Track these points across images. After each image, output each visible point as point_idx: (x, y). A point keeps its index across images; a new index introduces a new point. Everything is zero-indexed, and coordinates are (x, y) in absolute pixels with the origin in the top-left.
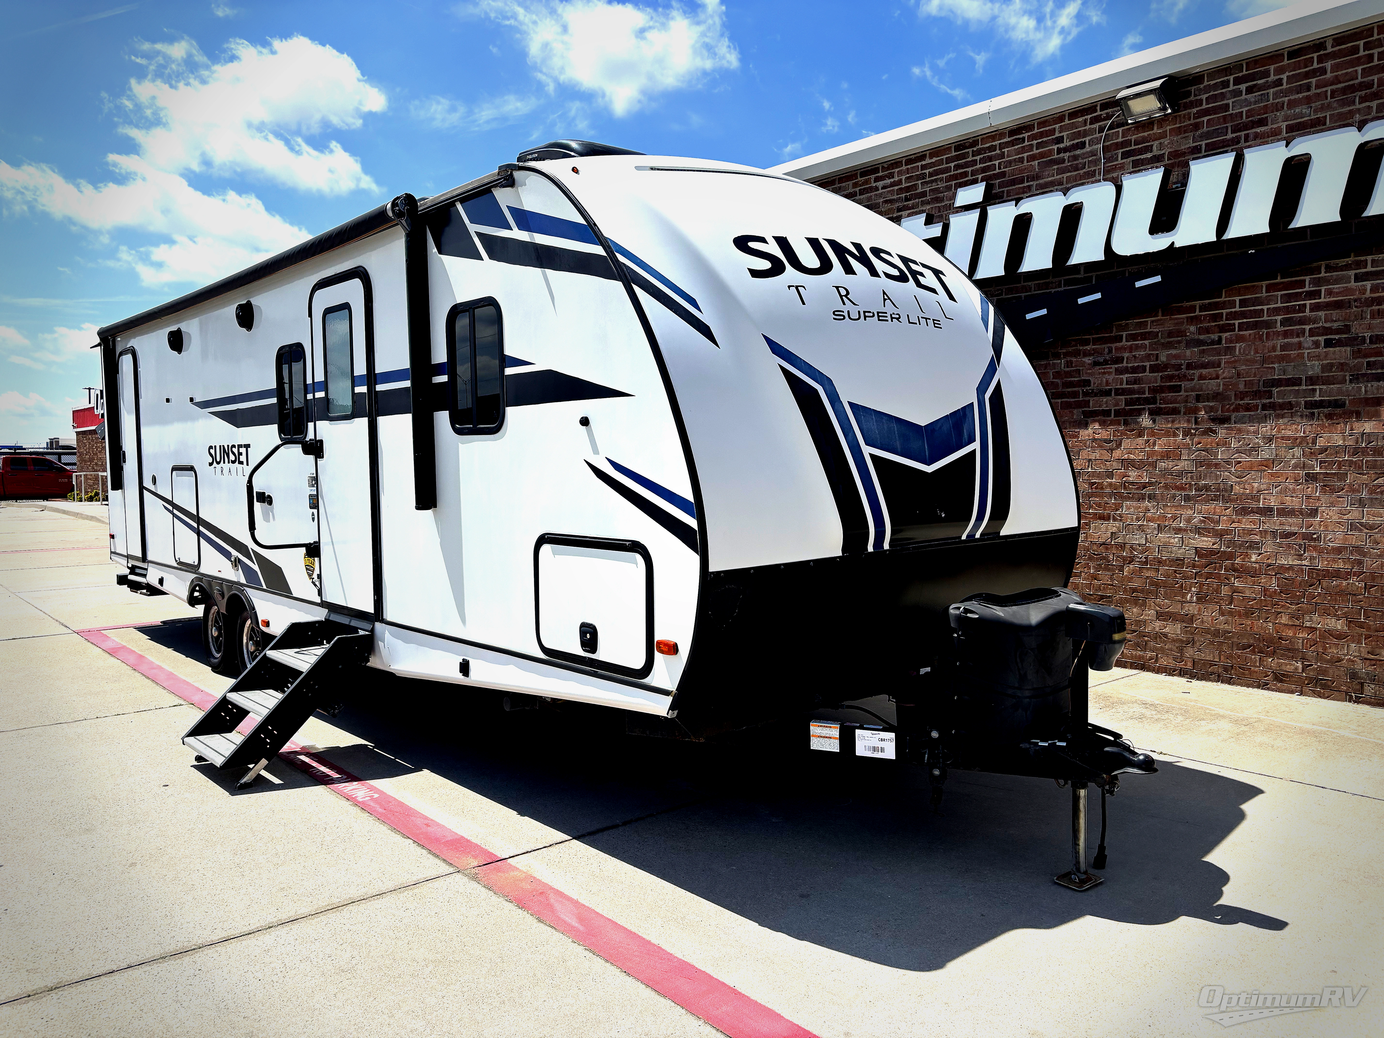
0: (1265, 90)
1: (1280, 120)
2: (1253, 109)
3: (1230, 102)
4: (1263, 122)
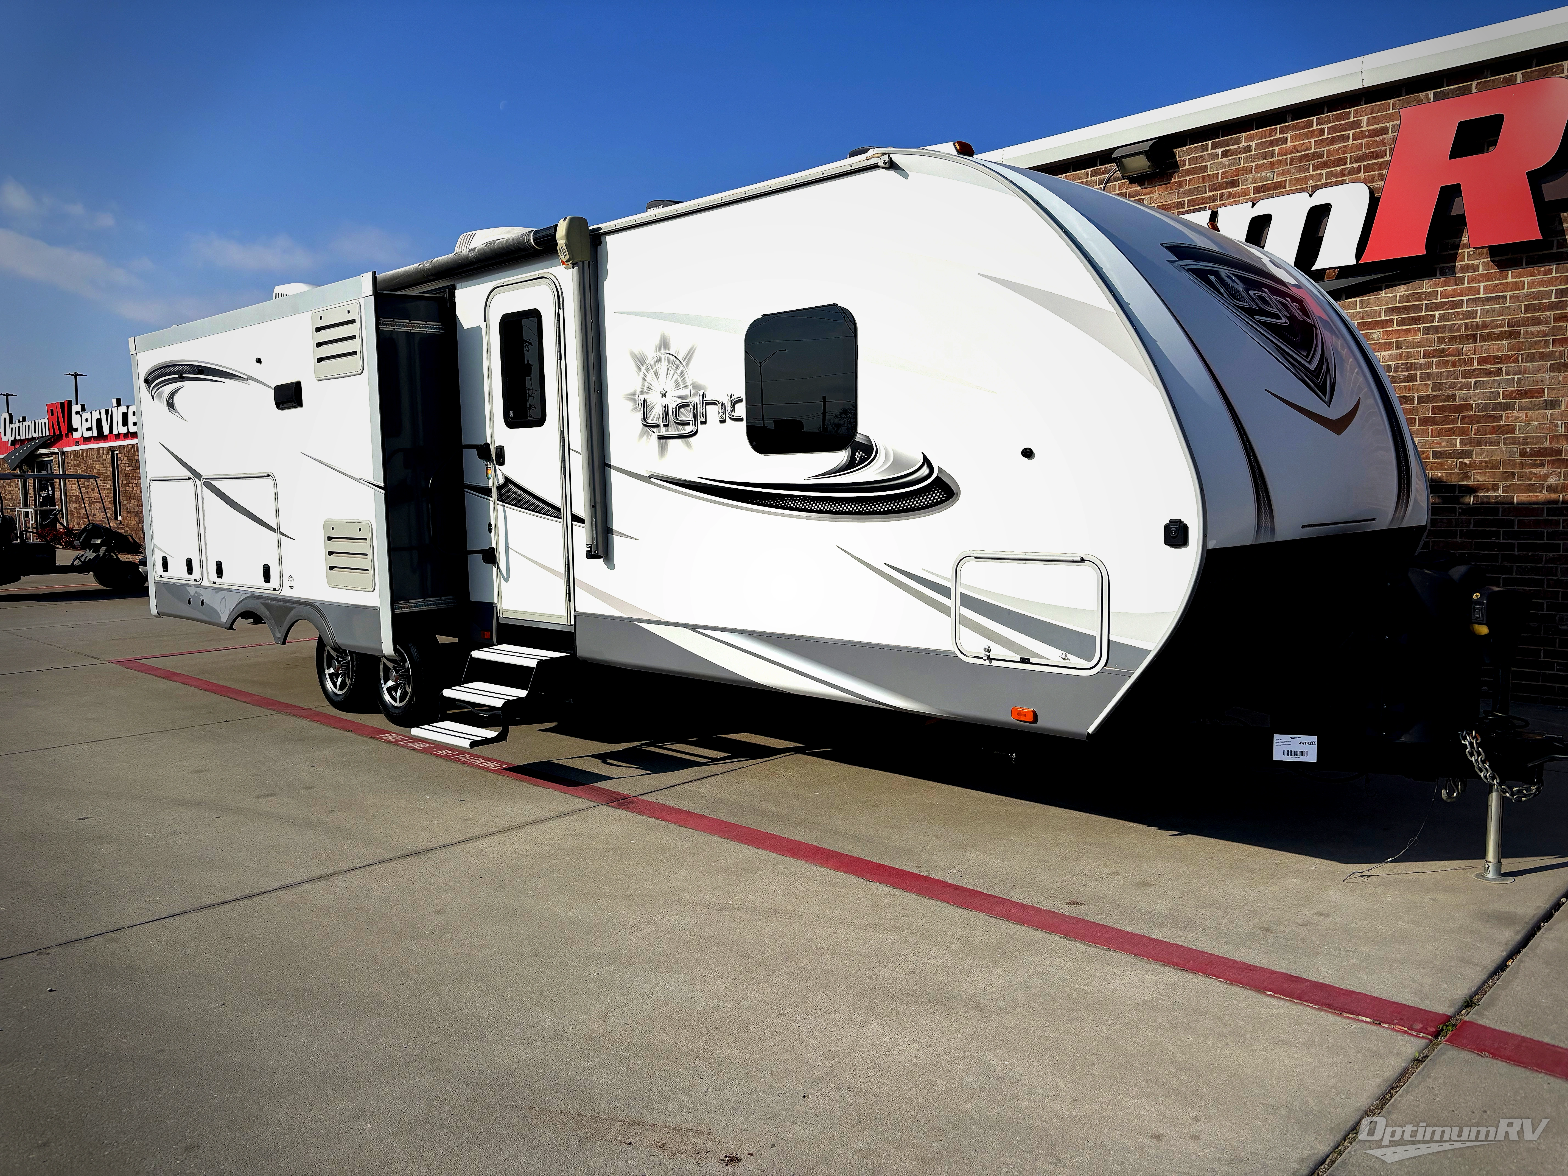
0: (1237, 155)
1: (1249, 182)
2: (1228, 172)
3: (1209, 163)
4: (1234, 184)
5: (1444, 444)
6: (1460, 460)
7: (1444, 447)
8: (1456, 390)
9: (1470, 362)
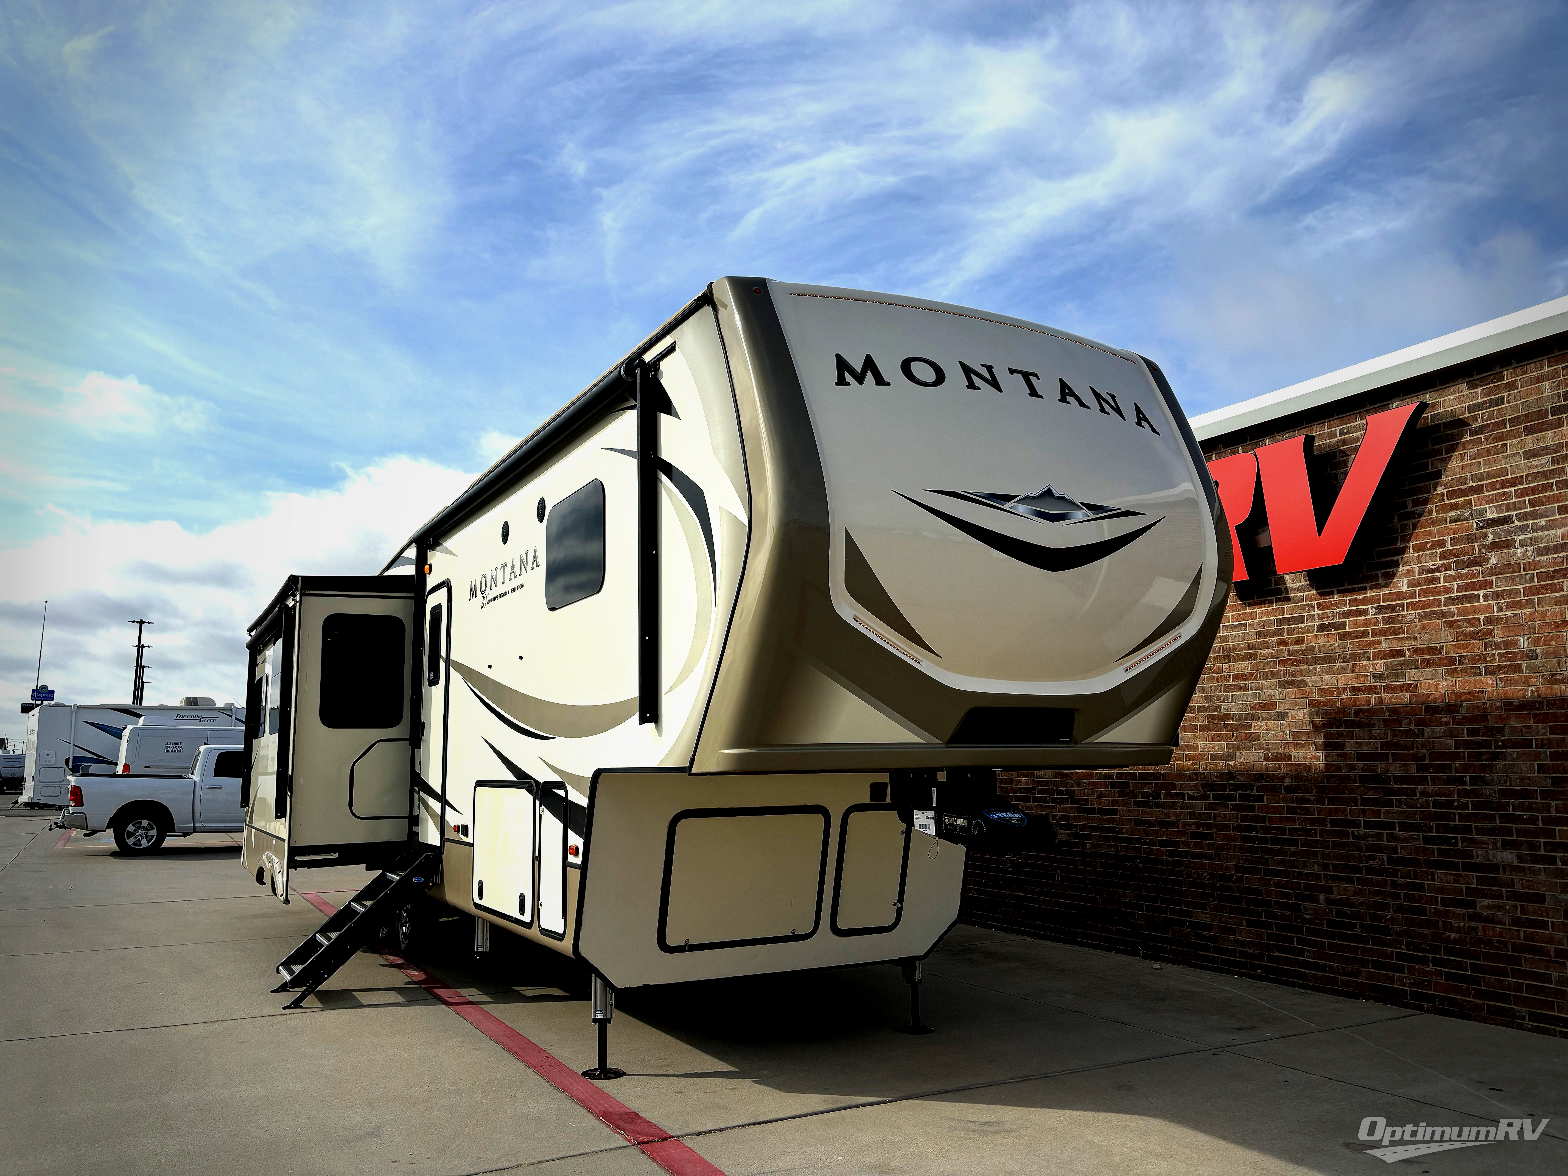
5: (1217, 748)
6: (1228, 762)
7: (1216, 750)
8: (1220, 702)
9: (1226, 679)
